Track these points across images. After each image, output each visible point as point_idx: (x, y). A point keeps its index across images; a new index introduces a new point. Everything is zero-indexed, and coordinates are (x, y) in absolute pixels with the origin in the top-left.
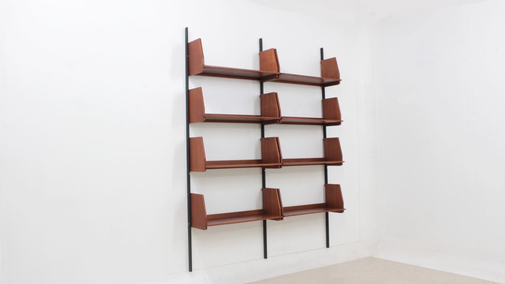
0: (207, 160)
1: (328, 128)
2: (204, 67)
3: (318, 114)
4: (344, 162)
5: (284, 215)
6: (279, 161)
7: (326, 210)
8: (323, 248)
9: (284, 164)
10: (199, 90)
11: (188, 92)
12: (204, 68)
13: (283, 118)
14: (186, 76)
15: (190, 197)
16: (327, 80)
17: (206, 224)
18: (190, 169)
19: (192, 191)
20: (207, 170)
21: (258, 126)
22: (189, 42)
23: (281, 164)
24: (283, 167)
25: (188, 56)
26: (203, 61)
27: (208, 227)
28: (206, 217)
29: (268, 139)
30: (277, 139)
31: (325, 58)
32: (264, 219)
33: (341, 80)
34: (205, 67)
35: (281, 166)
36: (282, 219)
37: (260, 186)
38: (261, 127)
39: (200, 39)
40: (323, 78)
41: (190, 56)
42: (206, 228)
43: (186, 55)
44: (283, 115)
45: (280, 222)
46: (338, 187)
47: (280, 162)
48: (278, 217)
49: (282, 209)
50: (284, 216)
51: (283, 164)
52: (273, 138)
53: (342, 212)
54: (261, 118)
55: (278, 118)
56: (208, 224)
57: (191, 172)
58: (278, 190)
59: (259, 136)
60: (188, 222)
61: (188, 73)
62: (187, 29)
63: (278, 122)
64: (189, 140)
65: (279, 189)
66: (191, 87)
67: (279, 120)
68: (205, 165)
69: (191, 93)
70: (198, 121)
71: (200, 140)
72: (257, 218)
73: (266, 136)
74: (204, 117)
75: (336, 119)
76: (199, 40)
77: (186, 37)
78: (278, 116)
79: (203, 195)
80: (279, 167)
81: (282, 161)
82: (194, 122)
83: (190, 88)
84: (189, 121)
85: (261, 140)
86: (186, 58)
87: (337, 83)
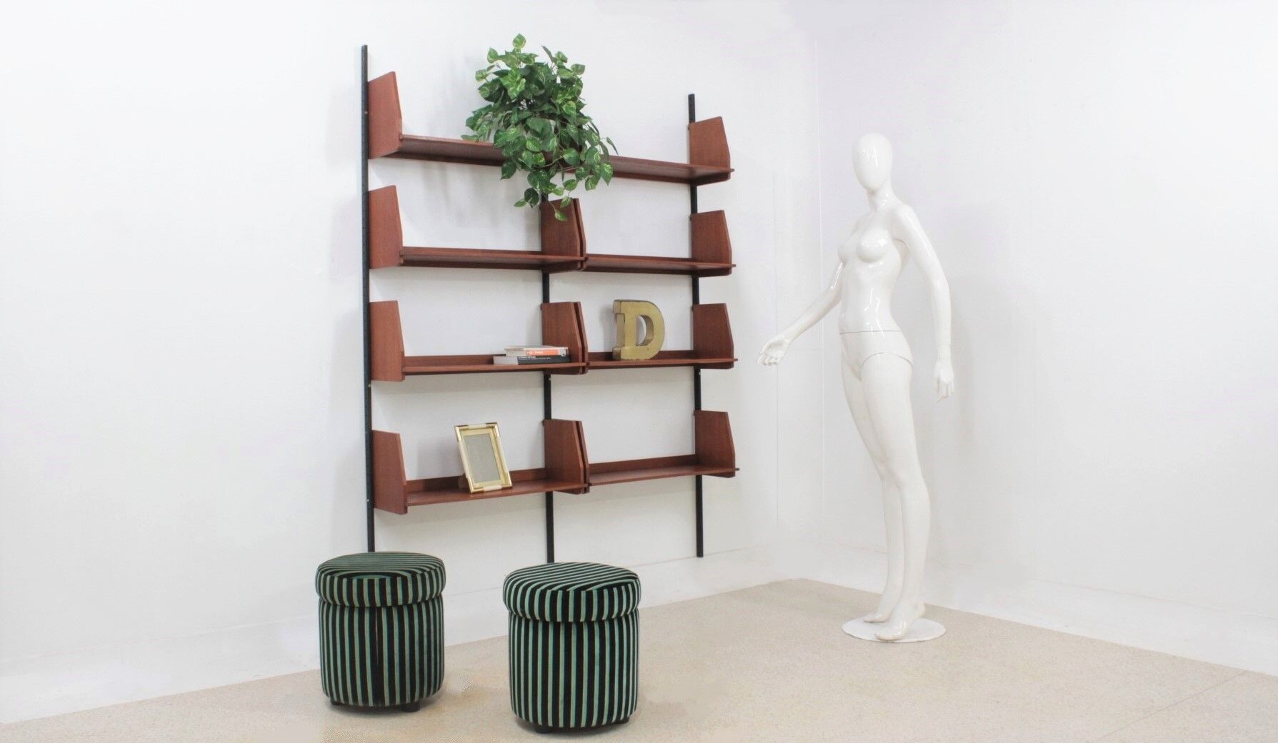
0: (408, 353)
1: (703, 282)
2: (401, 137)
3: (680, 248)
4: (737, 360)
5: (591, 482)
6: (580, 357)
7: (696, 470)
8: (688, 558)
9: (592, 364)
10: (391, 192)
11: (367, 196)
12: (401, 140)
13: (589, 258)
14: (363, 160)
15: (372, 438)
16: (702, 170)
17: (405, 501)
18: (370, 375)
19: (375, 427)
20: (407, 377)
21: (536, 275)
22: (370, 79)
23: (584, 364)
24: (590, 372)
25: (366, 113)
26: (400, 125)
27: (409, 508)
28: (405, 484)
29: (558, 306)
30: (577, 306)
31: (699, 117)
32: (549, 490)
33: (733, 170)
34: (403, 139)
35: (584, 368)
36: (586, 490)
37: (540, 416)
38: (542, 280)
39: (393, 74)
40: (694, 166)
41: (372, 114)
42: (405, 511)
43: (363, 109)
44: (591, 249)
45: (581, 497)
46: (722, 417)
47: (583, 361)
48: (576, 486)
49: (587, 466)
50: (590, 485)
51: (588, 364)
52: (566, 305)
53: (730, 474)
54: (544, 259)
55: (578, 258)
56: (410, 501)
57: (372, 382)
58: (578, 424)
59: (539, 300)
60: (368, 498)
61: (368, 153)
62: (365, 50)
63: (579, 266)
64: (368, 308)
65: (581, 422)
66: (374, 185)
67: (582, 262)
68: (403, 366)
69: (373, 199)
70: (388, 263)
71: (392, 306)
72: (534, 488)
73: (554, 299)
74: (401, 256)
75: (720, 261)
76: (392, 77)
77: (362, 68)
78: (579, 253)
79: (399, 435)
80: (581, 371)
81: (586, 359)
82: (380, 267)
83: (371, 187)
84: (368, 264)
85: (542, 307)
86: (362, 118)
87: (723, 176)
